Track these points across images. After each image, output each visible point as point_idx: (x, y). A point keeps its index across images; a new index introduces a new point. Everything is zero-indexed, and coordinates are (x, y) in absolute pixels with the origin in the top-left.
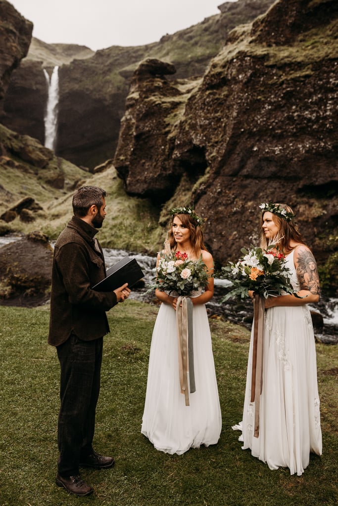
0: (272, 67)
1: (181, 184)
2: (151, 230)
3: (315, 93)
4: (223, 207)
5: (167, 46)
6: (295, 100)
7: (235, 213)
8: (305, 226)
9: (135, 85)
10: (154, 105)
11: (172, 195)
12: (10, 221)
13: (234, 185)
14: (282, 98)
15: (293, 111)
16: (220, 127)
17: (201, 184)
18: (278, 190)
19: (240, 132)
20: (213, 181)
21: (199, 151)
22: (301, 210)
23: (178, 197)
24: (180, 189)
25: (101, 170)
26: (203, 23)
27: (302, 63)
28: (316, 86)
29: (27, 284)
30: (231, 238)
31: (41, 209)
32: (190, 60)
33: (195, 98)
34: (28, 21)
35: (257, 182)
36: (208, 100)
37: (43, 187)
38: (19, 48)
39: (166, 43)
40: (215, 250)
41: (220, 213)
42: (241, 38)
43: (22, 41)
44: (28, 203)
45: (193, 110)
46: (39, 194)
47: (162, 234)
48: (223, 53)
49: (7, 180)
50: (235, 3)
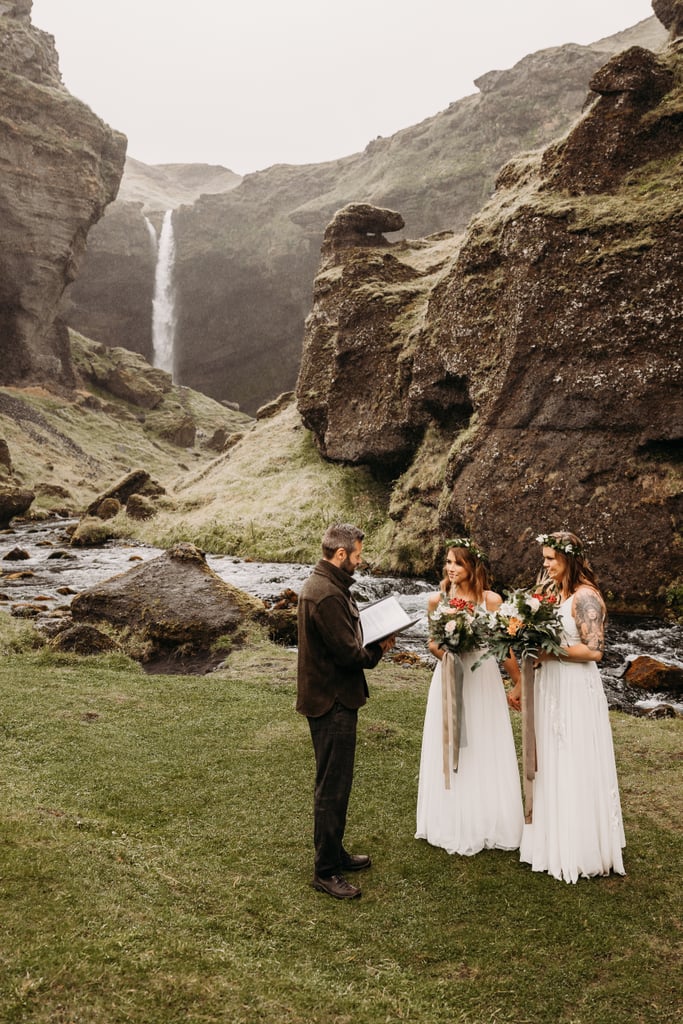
0: (582, 232)
1: (426, 443)
2: (374, 526)
3: (660, 276)
4: (505, 485)
5: (381, 161)
6: (625, 290)
7: (527, 494)
8: (652, 513)
9: (329, 256)
10: (369, 299)
11: (411, 464)
12: (109, 517)
13: (523, 445)
14: (601, 287)
15: (622, 310)
16: (493, 340)
17: (463, 444)
18: (602, 450)
19: (529, 351)
20: (485, 439)
21: (458, 384)
22: (645, 484)
23: (423, 466)
24: (425, 452)
25: (269, 413)
26: (448, 113)
27: (635, 225)
28: (660, 264)
29: (179, 636)
30: (521, 539)
31: (162, 491)
32: (426, 185)
33: (446, 288)
34: (117, 132)
35: (565, 436)
36: (468, 292)
37: (155, 445)
38: (101, 185)
39: (377, 156)
40: (493, 562)
41: (500, 495)
42: (523, 179)
43: (106, 171)
44: (138, 481)
45: (442, 309)
46: (149, 458)
47: (395, 535)
48: (491, 206)
49: (88, 436)
50: (508, 72)
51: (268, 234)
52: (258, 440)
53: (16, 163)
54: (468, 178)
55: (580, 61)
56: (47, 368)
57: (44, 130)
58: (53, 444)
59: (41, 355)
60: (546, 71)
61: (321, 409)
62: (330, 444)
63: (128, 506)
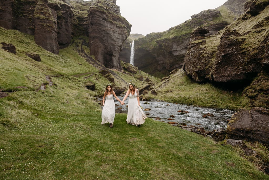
1: (259, 77)
25: (173, 73)
26: (185, 23)
31: (153, 89)
32: (181, 35)
34: (130, 24)
37: (136, 80)
38: (127, 33)
39: (171, 31)
43: (128, 30)
46: (136, 83)
49: (125, 78)
50: (197, 15)
51: (151, 45)
52: (174, 78)
53: (113, 29)
54: (189, 34)
55: (212, 12)
56: (117, 66)
57: (118, 23)
58: (120, 80)
59: (116, 64)
60: (205, 14)
61: (201, 70)
62: (216, 78)
63: (152, 92)
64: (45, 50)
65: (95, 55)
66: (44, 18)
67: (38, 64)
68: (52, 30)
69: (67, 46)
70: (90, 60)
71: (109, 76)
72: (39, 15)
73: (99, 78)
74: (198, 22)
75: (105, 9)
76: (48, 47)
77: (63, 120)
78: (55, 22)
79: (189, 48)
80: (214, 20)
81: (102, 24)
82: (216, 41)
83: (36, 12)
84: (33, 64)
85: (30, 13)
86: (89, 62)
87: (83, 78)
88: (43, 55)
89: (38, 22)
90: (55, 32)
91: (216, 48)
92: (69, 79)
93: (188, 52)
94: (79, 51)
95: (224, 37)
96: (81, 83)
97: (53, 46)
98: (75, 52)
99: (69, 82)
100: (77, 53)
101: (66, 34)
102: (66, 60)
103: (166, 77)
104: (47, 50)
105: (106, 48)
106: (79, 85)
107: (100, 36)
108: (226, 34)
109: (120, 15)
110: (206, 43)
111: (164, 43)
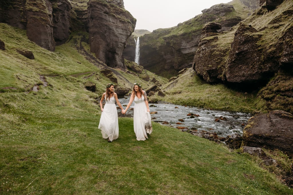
9: (204, 34)
10: (249, 36)
25: (182, 73)
26: (195, 18)
32: (190, 32)
34: (135, 18)
37: (142, 81)
38: (132, 28)
39: (180, 26)
43: (133, 26)
44: (155, 87)
49: (129, 78)
50: (209, 9)
51: (158, 42)
52: (183, 78)
53: (116, 23)
54: (199, 30)
55: (225, 6)
56: (120, 65)
57: (122, 17)
58: (124, 80)
59: (119, 62)
60: (217, 9)
61: (213, 70)
62: (229, 78)
63: (158, 93)
64: (39, 47)
65: (96, 53)
66: (38, 11)
67: (31, 63)
68: (46, 24)
69: (64, 43)
70: (90, 58)
71: (112, 75)
72: (31, 7)
73: (100, 78)
74: (210, 18)
75: (107, 2)
76: (42, 43)
77: (56, 125)
78: (50, 15)
79: (200, 46)
80: (226, 15)
81: (103, 18)
82: (230, 38)
83: (28, 3)
84: (25, 62)
85: (20, 5)
86: (90, 60)
87: (82, 78)
88: (37, 52)
89: (30, 15)
90: (51, 26)
91: (229, 45)
92: (66, 79)
93: (198, 49)
94: (78, 48)
95: (239, 33)
96: (80, 83)
97: (49, 42)
98: (74, 49)
99: (67, 82)
100: (76, 51)
101: (63, 29)
102: (64, 58)
103: (175, 77)
104: (42, 46)
105: (108, 45)
106: (78, 86)
107: (101, 32)
108: (241, 30)
109: (124, 8)
110: (218, 40)
111: (172, 40)
